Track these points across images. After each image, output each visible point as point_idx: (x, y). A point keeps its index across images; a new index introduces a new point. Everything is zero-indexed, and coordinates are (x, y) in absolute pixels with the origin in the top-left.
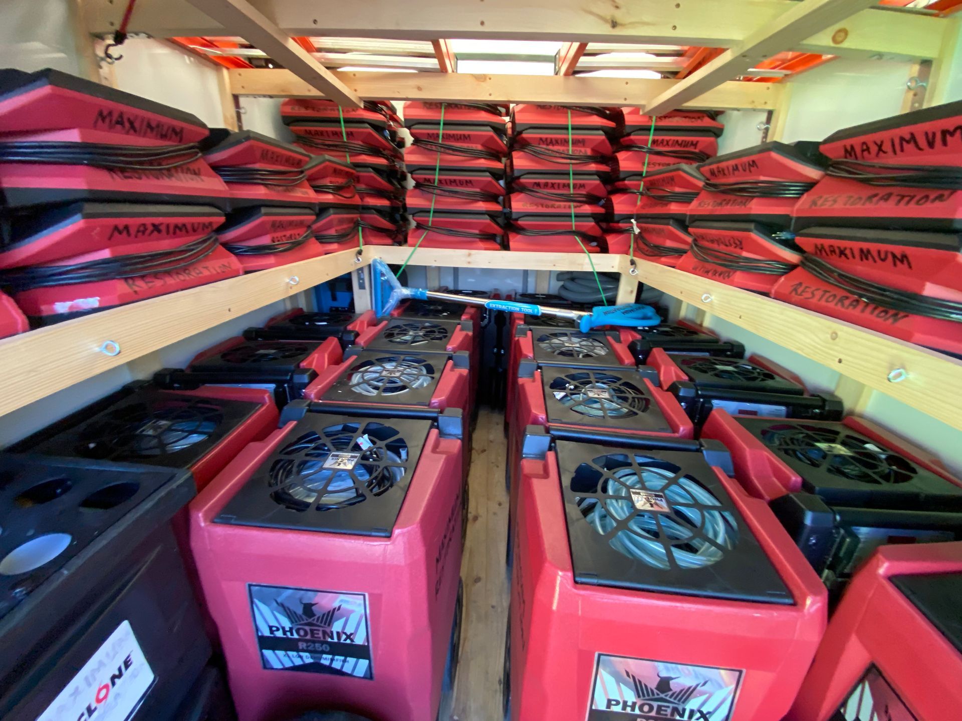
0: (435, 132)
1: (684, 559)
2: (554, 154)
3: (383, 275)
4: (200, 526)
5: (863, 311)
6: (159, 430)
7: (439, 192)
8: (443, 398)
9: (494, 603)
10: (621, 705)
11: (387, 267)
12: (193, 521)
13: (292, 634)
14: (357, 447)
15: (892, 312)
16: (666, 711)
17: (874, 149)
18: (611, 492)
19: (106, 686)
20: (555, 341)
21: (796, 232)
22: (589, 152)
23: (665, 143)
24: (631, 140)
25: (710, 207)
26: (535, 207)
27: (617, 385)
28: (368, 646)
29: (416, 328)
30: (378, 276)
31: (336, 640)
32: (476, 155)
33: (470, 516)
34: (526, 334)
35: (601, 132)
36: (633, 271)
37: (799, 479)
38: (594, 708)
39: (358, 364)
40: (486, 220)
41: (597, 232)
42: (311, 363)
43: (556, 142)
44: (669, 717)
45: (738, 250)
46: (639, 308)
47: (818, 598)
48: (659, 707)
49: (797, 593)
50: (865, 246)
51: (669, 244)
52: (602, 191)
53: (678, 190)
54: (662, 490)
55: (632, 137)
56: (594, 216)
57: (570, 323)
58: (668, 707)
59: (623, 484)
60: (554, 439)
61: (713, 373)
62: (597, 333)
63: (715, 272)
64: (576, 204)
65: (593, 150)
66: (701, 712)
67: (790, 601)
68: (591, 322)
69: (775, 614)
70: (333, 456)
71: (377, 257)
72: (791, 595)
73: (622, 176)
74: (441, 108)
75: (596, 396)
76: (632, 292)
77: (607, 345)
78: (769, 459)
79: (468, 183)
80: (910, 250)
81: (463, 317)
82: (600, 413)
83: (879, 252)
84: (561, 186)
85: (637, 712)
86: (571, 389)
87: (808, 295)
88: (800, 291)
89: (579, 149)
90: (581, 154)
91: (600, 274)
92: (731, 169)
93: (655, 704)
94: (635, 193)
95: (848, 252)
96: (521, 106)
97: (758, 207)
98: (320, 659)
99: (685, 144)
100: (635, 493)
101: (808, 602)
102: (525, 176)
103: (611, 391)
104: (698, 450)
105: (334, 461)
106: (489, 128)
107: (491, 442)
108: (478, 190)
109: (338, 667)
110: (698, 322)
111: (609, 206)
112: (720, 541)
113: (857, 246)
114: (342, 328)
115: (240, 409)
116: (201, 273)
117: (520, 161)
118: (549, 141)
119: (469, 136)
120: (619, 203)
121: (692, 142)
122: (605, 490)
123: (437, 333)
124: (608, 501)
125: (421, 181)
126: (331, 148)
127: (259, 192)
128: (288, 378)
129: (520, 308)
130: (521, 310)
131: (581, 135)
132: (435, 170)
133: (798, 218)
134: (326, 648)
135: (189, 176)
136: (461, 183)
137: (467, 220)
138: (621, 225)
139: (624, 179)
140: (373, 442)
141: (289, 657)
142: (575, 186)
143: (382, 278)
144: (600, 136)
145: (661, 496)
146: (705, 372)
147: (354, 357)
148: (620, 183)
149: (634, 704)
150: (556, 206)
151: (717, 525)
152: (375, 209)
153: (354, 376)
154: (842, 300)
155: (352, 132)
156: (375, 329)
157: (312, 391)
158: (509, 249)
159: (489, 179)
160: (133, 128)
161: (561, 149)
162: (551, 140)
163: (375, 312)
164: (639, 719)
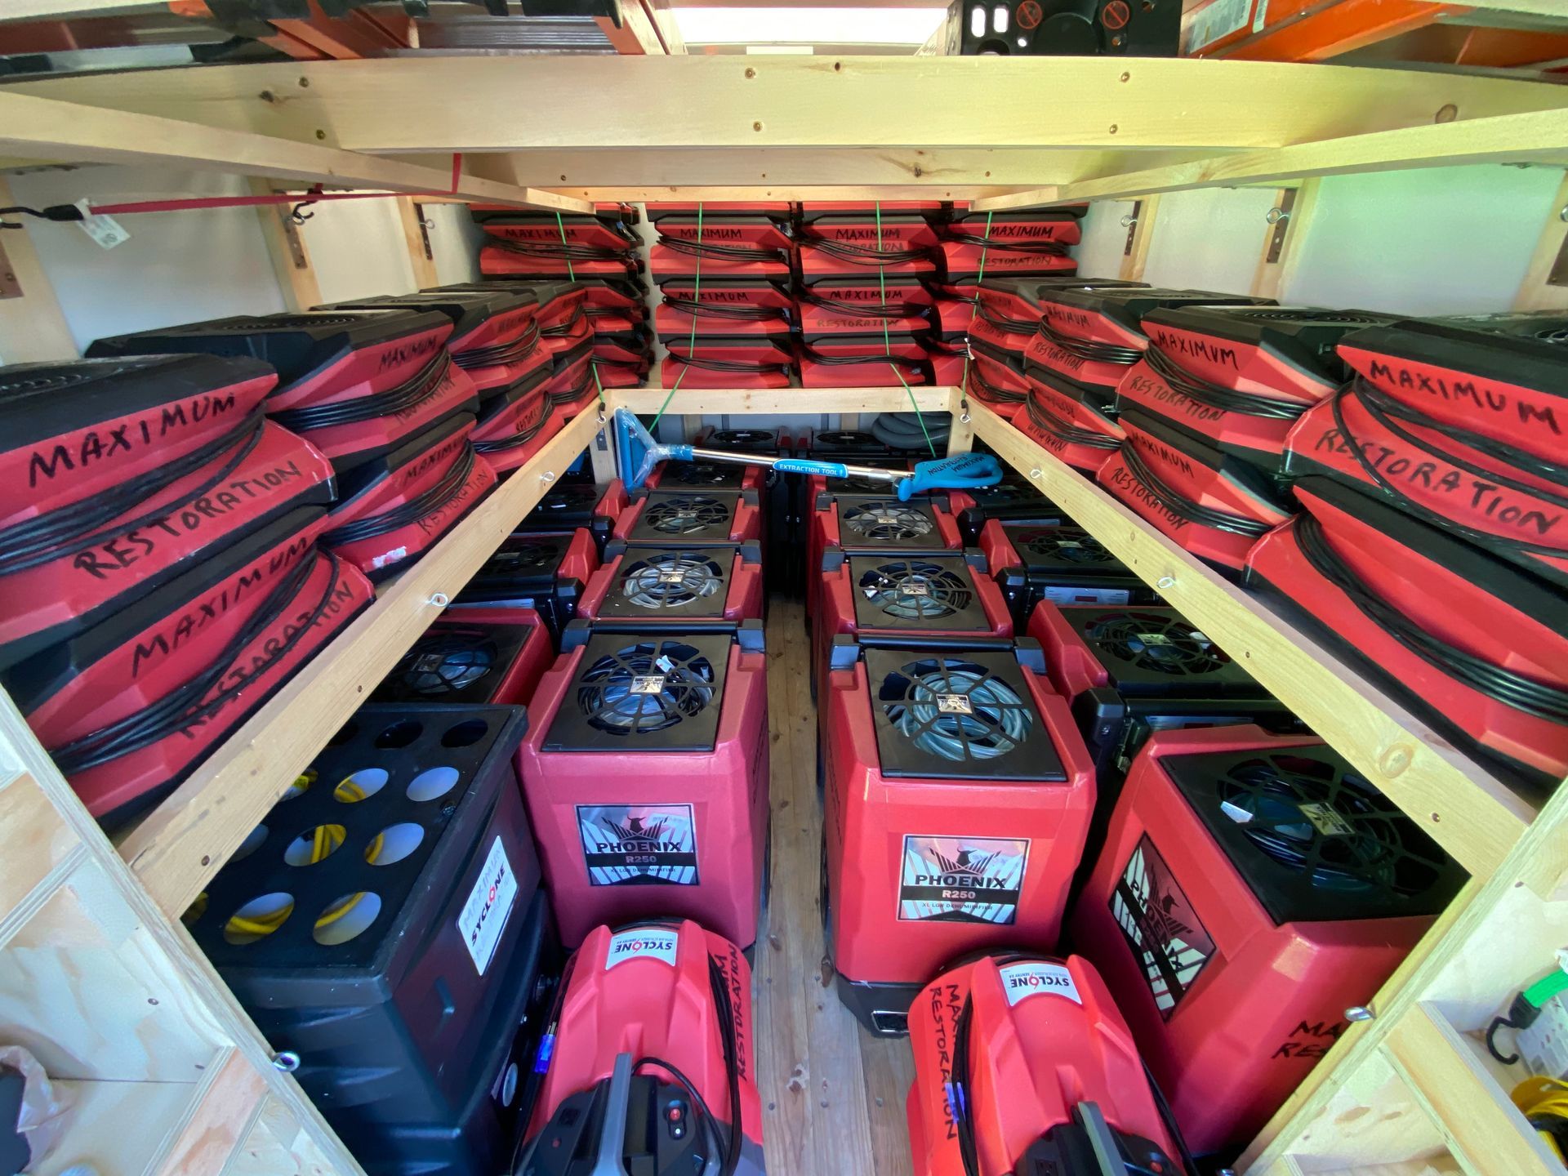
0: (692, 227)
1: (979, 752)
2: (859, 252)
3: (631, 431)
4: (530, 755)
5: (1159, 512)
6: (435, 666)
7: (701, 310)
8: (739, 607)
9: (805, 827)
10: (928, 880)
11: (636, 419)
12: (523, 751)
13: (620, 850)
14: (658, 671)
15: (1177, 518)
16: (966, 882)
17: (1179, 343)
18: (917, 699)
19: (493, 889)
20: (867, 516)
22: (906, 247)
23: (1008, 231)
24: (962, 229)
25: (1046, 356)
26: (836, 326)
27: (936, 577)
28: (694, 854)
29: (686, 507)
30: (626, 433)
31: (662, 851)
32: (751, 257)
33: (771, 735)
34: (829, 507)
35: (921, 219)
36: (965, 417)
37: (1105, 674)
38: (905, 885)
39: (627, 566)
40: (769, 346)
41: (921, 354)
42: (568, 570)
43: (861, 234)
45: (1069, 416)
46: (976, 460)
47: (1084, 775)
48: (961, 878)
49: (1069, 771)
50: (1163, 444)
51: (1006, 386)
53: (1016, 317)
54: (967, 693)
55: (963, 225)
56: (916, 335)
57: (887, 487)
58: (968, 878)
59: (930, 690)
60: (863, 648)
61: (1052, 552)
62: (923, 499)
63: (1048, 442)
64: (890, 319)
65: (911, 243)
66: (997, 880)
67: (1064, 779)
68: (911, 486)
69: (1048, 789)
70: (637, 680)
71: (620, 407)
72: (1065, 773)
73: (950, 276)
75: (912, 593)
77: (933, 519)
78: (1083, 655)
79: (742, 297)
80: (1192, 462)
81: (745, 484)
82: (915, 613)
83: (1173, 455)
84: (869, 295)
85: (942, 884)
86: (884, 585)
87: (1125, 484)
88: (1120, 477)
89: (891, 242)
90: (895, 250)
91: (924, 415)
93: (958, 876)
94: (968, 303)
97: (1089, 374)
98: (648, 870)
99: (1035, 232)
100: (940, 698)
101: (1077, 777)
102: (819, 284)
103: (930, 584)
104: (1012, 650)
105: (640, 686)
106: (766, 220)
107: (790, 642)
108: (755, 306)
109: (665, 877)
111: (935, 319)
112: (1015, 735)
114: (589, 513)
115: (511, 635)
116: (466, 493)
117: (812, 262)
118: (849, 234)
119: (739, 231)
120: (949, 316)
121: (1045, 229)
122: (912, 697)
123: (714, 513)
124: (915, 706)
125: (676, 297)
126: (545, 254)
127: (499, 376)
128: (552, 591)
129: (821, 469)
130: (821, 471)
131: (894, 223)
132: (695, 280)
133: (1121, 396)
134: (653, 859)
136: (732, 297)
137: (742, 348)
139: (954, 283)
140: (675, 664)
141: (616, 872)
142: (887, 295)
143: (631, 435)
144: (920, 224)
145: (965, 699)
146: (1042, 551)
147: (619, 558)
148: (950, 288)
149: (939, 878)
150: (863, 323)
151: (1015, 720)
152: (612, 338)
153: (627, 583)
154: (1147, 496)
155: (572, 230)
156: (632, 512)
157: (587, 607)
158: (801, 386)
159: (770, 290)
160: (403, 358)
161: (867, 242)
162: (853, 232)
163: (624, 482)
164: (944, 891)
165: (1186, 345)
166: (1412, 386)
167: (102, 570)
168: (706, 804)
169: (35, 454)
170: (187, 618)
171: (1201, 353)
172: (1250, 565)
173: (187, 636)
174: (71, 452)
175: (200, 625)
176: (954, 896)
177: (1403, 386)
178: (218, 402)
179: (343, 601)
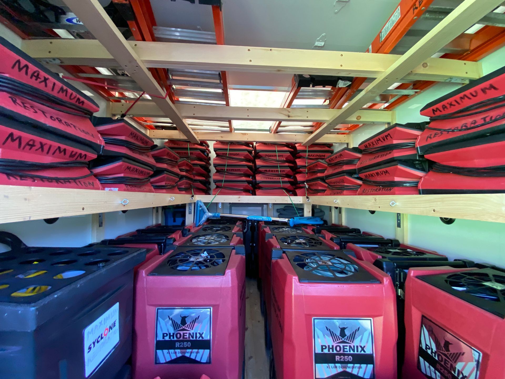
0: (226, 152)
1: (340, 275)
2: (272, 160)
3: (201, 206)
4: (143, 276)
5: (382, 191)
7: (227, 174)
8: (234, 244)
9: (261, 368)
10: (327, 349)
11: (203, 204)
12: (140, 274)
13: (173, 338)
15: (389, 188)
16: (346, 349)
17: (372, 144)
19: (107, 330)
21: (359, 173)
22: (285, 159)
23: (312, 156)
24: (300, 155)
25: (331, 172)
26: (265, 179)
27: (308, 239)
28: (210, 341)
29: (216, 228)
30: (199, 207)
31: (194, 339)
32: (242, 160)
34: (266, 228)
35: (288, 152)
36: (308, 201)
37: (381, 257)
38: (316, 352)
39: (194, 237)
40: (246, 184)
41: (292, 188)
42: (172, 237)
43: (272, 156)
44: (349, 352)
45: (343, 183)
47: (387, 278)
48: (343, 346)
49: (381, 279)
50: (376, 171)
51: (320, 188)
52: (291, 173)
53: (319, 169)
54: (329, 260)
55: (300, 154)
56: (289, 182)
58: (347, 346)
62: (297, 226)
63: (337, 193)
64: (282, 178)
65: (286, 158)
66: (361, 347)
67: (379, 282)
68: (294, 222)
69: (374, 286)
70: (193, 257)
71: (198, 199)
73: (298, 167)
74: (228, 144)
76: (310, 212)
77: (302, 230)
78: (370, 253)
79: (239, 170)
80: (388, 169)
81: (237, 224)
83: (380, 172)
84: (275, 171)
85: (335, 351)
87: (367, 192)
88: (364, 191)
89: (281, 158)
90: (282, 160)
91: (295, 205)
92: (335, 158)
93: (341, 345)
94: (304, 173)
95: (373, 175)
96: (258, 144)
97: (346, 168)
98: (185, 353)
99: (320, 156)
100: (318, 261)
101: (385, 280)
102: (261, 168)
106: (246, 151)
108: (243, 173)
109: (194, 358)
110: (340, 224)
111: (295, 178)
112: (353, 271)
113: (375, 172)
114: (182, 228)
117: (259, 163)
118: (269, 155)
119: (239, 154)
120: (299, 177)
121: (323, 155)
123: (226, 228)
125: (219, 170)
127: (164, 166)
130: (263, 219)
131: (281, 153)
132: (225, 166)
133: (358, 169)
134: (189, 344)
135: (147, 157)
136: (236, 170)
137: (239, 184)
138: (301, 185)
139: (299, 168)
141: (169, 353)
142: (281, 171)
143: (200, 209)
144: (288, 154)
148: (298, 170)
149: (333, 346)
150: (274, 178)
151: (351, 268)
152: (199, 181)
153: (193, 240)
154: (376, 190)
155: (192, 153)
156: (197, 228)
157: (177, 244)
158: (256, 195)
159: (247, 169)
160: (137, 139)
161: (274, 158)
162: (270, 155)
163: (196, 224)
164: (336, 356)
165: (374, 143)
166: (447, 109)
167: (16, 103)
168: (218, 305)
169: (19, 60)
170: (34, 141)
171: (380, 142)
172: (421, 188)
173: (30, 149)
174: (29, 70)
175: (36, 150)
176: (342, 360)
177: (444, 110)
178: (79, 99)
179: (90, 185)
